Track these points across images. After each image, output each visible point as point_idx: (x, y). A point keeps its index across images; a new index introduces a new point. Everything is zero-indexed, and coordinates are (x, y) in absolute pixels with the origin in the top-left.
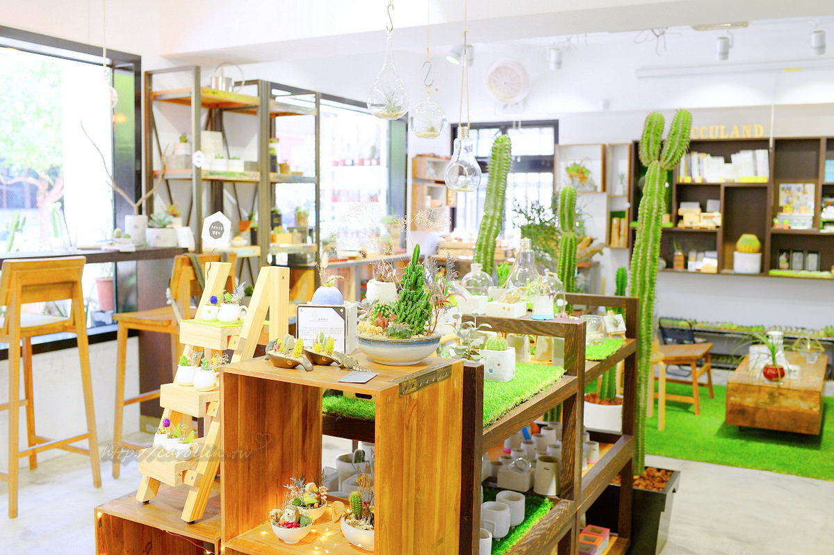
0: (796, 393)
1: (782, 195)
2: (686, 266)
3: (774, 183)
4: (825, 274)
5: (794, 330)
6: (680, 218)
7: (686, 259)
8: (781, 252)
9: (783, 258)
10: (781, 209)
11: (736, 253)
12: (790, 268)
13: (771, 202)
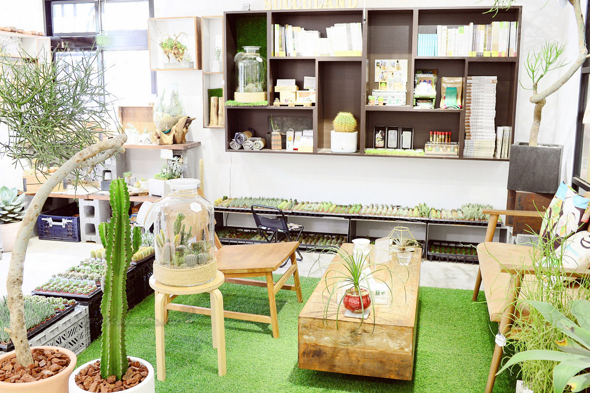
0: (384, 330)
1: (378, 71)
2: (284, 146)
3: (369, 58)
4: (419, 152)
5: (390, 209)
6: (276, 95)
7: (284, 138)
8: (377, 130)
9: (379, 136)
10: (376, 85)
11: (333, 132)
12: (386, 146)
13: (365, 78)
